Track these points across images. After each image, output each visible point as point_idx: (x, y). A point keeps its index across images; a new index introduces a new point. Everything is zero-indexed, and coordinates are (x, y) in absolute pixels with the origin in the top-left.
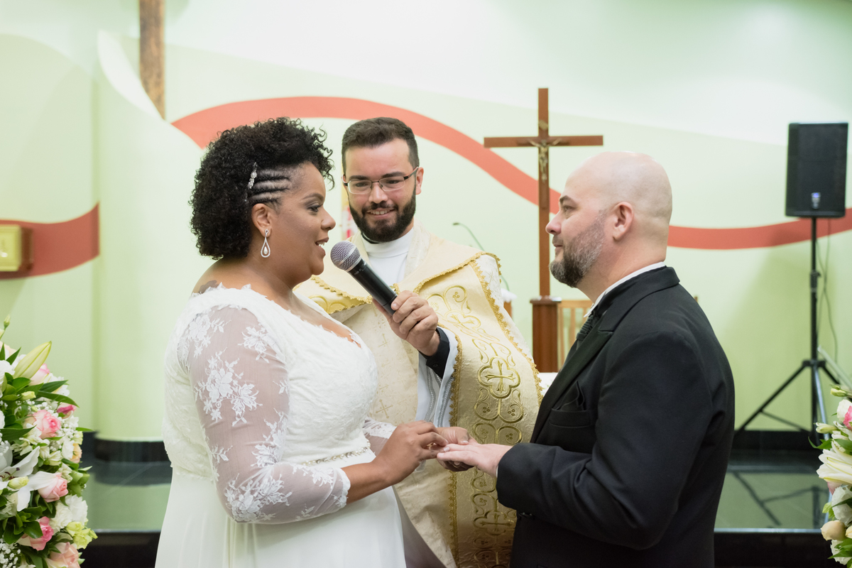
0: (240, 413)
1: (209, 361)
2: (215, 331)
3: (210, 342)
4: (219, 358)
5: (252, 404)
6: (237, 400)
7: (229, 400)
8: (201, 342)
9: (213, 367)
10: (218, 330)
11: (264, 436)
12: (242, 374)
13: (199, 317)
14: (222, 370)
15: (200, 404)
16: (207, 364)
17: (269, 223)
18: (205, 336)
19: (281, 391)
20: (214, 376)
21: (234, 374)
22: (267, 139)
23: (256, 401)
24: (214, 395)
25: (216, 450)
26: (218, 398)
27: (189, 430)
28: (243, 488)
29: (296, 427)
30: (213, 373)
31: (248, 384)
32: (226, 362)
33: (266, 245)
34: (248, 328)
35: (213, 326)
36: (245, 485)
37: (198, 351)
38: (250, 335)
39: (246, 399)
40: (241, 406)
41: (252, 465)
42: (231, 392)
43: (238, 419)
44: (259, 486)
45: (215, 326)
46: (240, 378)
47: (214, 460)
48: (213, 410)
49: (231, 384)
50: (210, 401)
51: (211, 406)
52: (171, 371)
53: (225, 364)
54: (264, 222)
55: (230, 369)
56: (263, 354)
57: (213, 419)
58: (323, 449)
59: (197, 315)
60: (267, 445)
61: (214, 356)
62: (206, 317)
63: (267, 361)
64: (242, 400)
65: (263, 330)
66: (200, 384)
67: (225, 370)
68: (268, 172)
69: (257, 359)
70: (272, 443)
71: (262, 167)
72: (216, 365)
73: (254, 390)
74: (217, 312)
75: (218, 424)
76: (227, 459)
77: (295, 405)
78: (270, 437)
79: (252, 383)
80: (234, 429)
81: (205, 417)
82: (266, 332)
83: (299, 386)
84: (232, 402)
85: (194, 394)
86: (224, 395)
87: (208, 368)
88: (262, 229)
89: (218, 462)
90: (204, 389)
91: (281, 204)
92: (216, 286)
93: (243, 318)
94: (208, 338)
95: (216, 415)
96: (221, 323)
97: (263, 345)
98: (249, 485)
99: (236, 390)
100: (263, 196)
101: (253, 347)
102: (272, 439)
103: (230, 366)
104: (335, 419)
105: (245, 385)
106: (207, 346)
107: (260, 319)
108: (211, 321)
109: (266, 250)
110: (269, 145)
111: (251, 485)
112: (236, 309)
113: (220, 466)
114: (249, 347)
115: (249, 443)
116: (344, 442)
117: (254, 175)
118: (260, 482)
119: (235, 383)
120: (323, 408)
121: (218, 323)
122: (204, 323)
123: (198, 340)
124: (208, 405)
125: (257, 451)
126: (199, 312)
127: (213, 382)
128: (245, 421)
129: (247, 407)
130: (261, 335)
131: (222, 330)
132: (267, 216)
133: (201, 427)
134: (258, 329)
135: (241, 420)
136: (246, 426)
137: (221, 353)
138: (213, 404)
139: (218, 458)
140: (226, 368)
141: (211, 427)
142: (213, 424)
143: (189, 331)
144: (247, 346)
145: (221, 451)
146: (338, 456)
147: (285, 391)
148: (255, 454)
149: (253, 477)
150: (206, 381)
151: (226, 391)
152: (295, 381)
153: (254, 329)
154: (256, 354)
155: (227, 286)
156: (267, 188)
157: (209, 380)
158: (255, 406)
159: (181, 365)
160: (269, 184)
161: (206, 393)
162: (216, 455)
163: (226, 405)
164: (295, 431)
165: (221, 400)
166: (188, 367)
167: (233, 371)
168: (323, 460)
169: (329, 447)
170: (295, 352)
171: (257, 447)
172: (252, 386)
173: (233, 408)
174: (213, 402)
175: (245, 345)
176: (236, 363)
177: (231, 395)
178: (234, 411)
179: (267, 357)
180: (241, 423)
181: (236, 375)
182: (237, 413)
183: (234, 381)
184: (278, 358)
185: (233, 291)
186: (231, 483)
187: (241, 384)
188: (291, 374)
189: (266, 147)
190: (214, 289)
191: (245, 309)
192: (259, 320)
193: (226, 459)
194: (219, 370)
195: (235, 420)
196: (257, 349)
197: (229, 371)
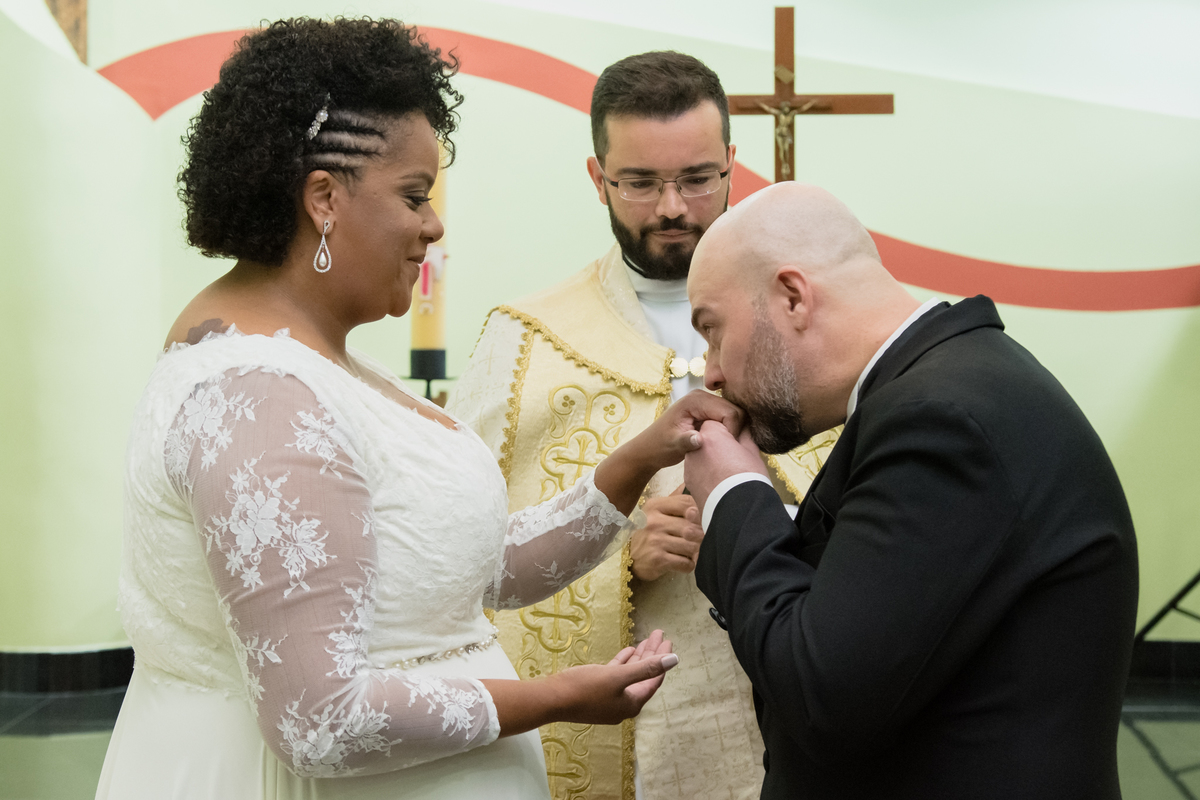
0: (298, 574)
1: (232, 477)
2: (237, 418)
3: (230, 440)
4: (252, 471)
5: (318, 556)
6: (291, 549)
7: (276, 551)
8: (213, 439)
9: (241, 489)
10: (244, 415)
11: (343, 614)
12: (297, 501)
13: (201, 391)
14: (259, 494)
15: (217, 559)
16: (229, 482)
17: (331, 209)
18: (221, 429)
19: (365, 532)
20: (244, 505)
21: (282, 502)
22: (360, 55)
23: (326, 552)
24: (245, 539)
25: (256, 642)
26: (253, 546)
27: (183, 605)
28: (316, 718)
29: (385, 597)
30: (242, 499)
31: (309, 519)
32: (265, 478)
33: (323, 250)
34: (301, 414)
35: (232, 408)
36: (320, 712)
37: (209, 458)
38: (306, 428)
39: (307, 549)
40: (298, 560)
41: (329, 674)
42: (278, 535)
43: (294, 585)
44: (346, 716)
45: (236, 407)
46: (294, 508)
47: (252, 662)
48: (246, 570)
49: (278, 519)
50: (239, 553)
51: (242, 562)
52: (148, 492)
53: (263, 482)
54: (323, 206)
55: (275, 492)
56: (331, 463)
57: (246, 585)
58: (432, 638)
59: (197, 386)
60: (348, 630)
61: (243, 468)
62: (216, 390)
63: (339, 475)
64: (300, 550)
65: (327, 417)
66: (216, 521)
67: (265, 494)
68: (347, 116)
69: (322, 471)
70: (357, 625)
71: (337, 105)
72: (247, 485)
73: (320, 530)
74: (236, 381)
75: (257, 595)
76: (279, 660)
77: (388, 558)
78: (352, 614)
79: (317, 518)
80: (288, 606)
81: (228, 582)
82: (333, 422)
83: (391, 522)
84: (281, 553)
85: (204, 541)
86: (266, 541)
87: (231, 490)
88: (318, 218)
89: (261, 664)
90: (224, 530)
91: (359, 179)
92: (224, 330)
93: (289, 392)
94: (227, 432)
95: (252, 579)
96: (248, 402)
97: (331, 446)
98: (326, 711)
99: (288, 531)
100: (330, 158)
101: (314, 449)
102: (355, 618)
103: (274, 486)
104: (455, 581)
105: (304, 521)
106: (226, 447)
107: (321, 396)
108: (227, 398)
109: (323, 260)
110: (360, 67)
111: (330, 714)
112: (273, 374)
113: (264, 672)
114: (307, 450)
115: (317, 629)
116: (465, 624)
117: (323, 116)
118: (347, 708)
119: (286, 517)
120: (436, 562)
121: (242, 403)
122: (214, 402)
123: (206, 435)
124: (234, 561)
125: (333, 645)
126: (202, 380)
127: (244, 516)
128: (307, 588)
129: (309, 562)
130: (326, 428)
131: (251, 416)
132: (329, 195)
133: (221, 601)
134: (319, 415)
135: (299, 587)
136: (309, 597)
137: (254, 461)
138: (245, 557)
139: (261, 658)
140: (266, 490)
141: (242, 602)
142: (245, 594)
143: (186, 417)
144: (303, 448)
145: (266, 644)
146: (455, 651)
147: (370, 530)
148: (331, 652)
149: (332, 697)
150: (228, 515)
151: (269, 533)
152: (383, 513)
153: (311, 415)
154: (318, 463)
155: (247, 330)
156: (340, 144)
157: (235, 514)
158: (324, 559)
159: (174, 482)
160: (346, 138)
161: (230, 537)
162: (255, 652)
163: (271, 559)
164: (385, 605)
165: (260, 551)
166: (190, 488)
167: (280, 495)
168: (429, 658)
169: (442, 633)
170: (384, 459)
171: (332, 636)
172: (316, 523)
173: (284, 565)
174: (245, 554)
175: (299, 446)
176: (283, 479)
177: (279, 541)
178: (286, 571)
179: (340, 469)
180: (299, 593)
181: (286, 503)
182: (292, 573)
183: (283, 514)
184: (357, 470)
185: (258, 339)
186: (291, 707)
187: (297, 519)
188: (379, 498)
189: (355, 69)
190: (220, 336)
191: (292, 376)
192: (319, 399)
193: (276, 659)
194: (252, 494)
195: (289, 586)
196: (320, 454)
197: (272, 495)
